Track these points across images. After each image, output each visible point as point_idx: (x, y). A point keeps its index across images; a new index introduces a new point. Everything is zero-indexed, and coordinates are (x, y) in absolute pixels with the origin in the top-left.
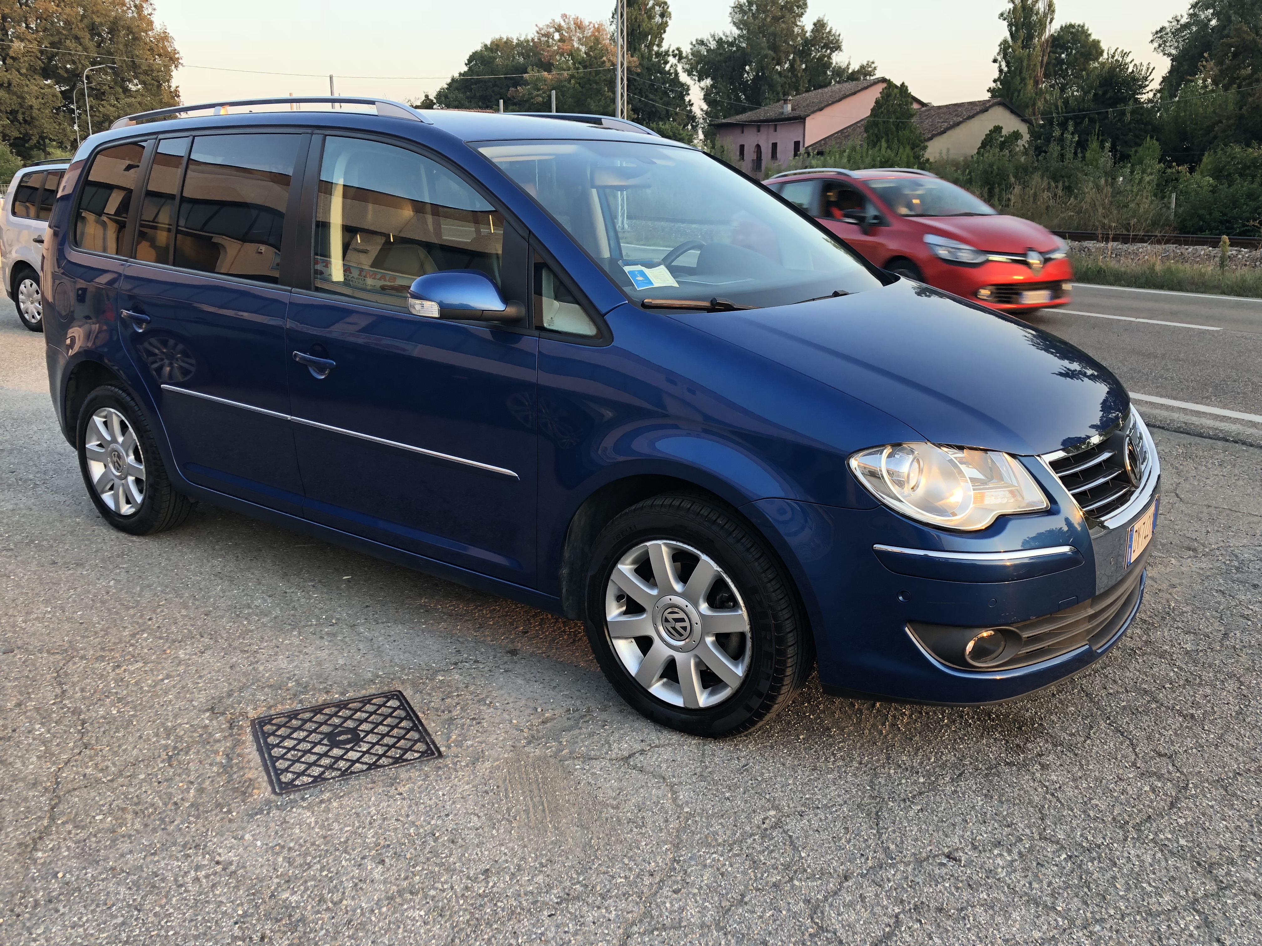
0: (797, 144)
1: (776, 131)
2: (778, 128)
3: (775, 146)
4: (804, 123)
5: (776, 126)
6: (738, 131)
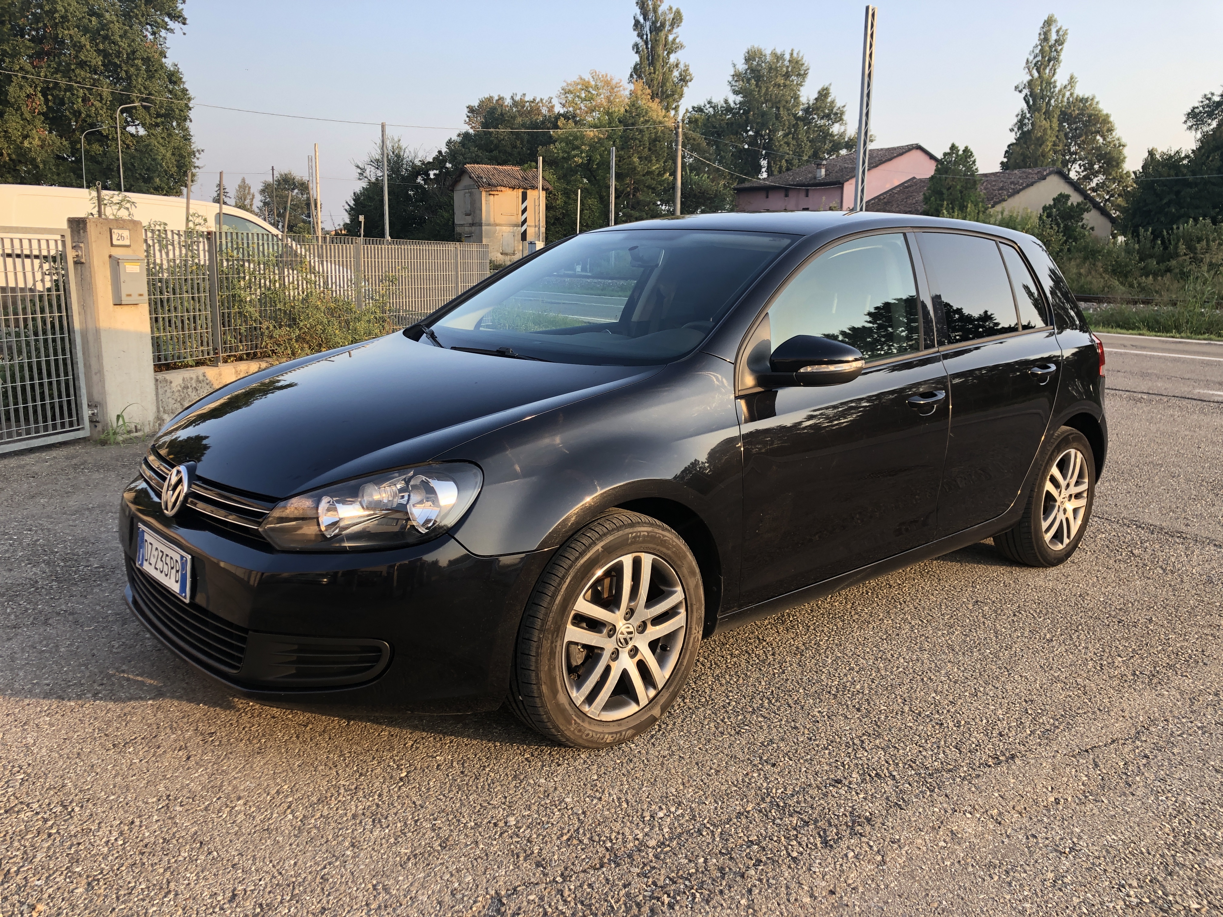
1: (807, 196)
2: (810, 194)
4: (842, 188)
5: (807, 191)
6: (763, 195)
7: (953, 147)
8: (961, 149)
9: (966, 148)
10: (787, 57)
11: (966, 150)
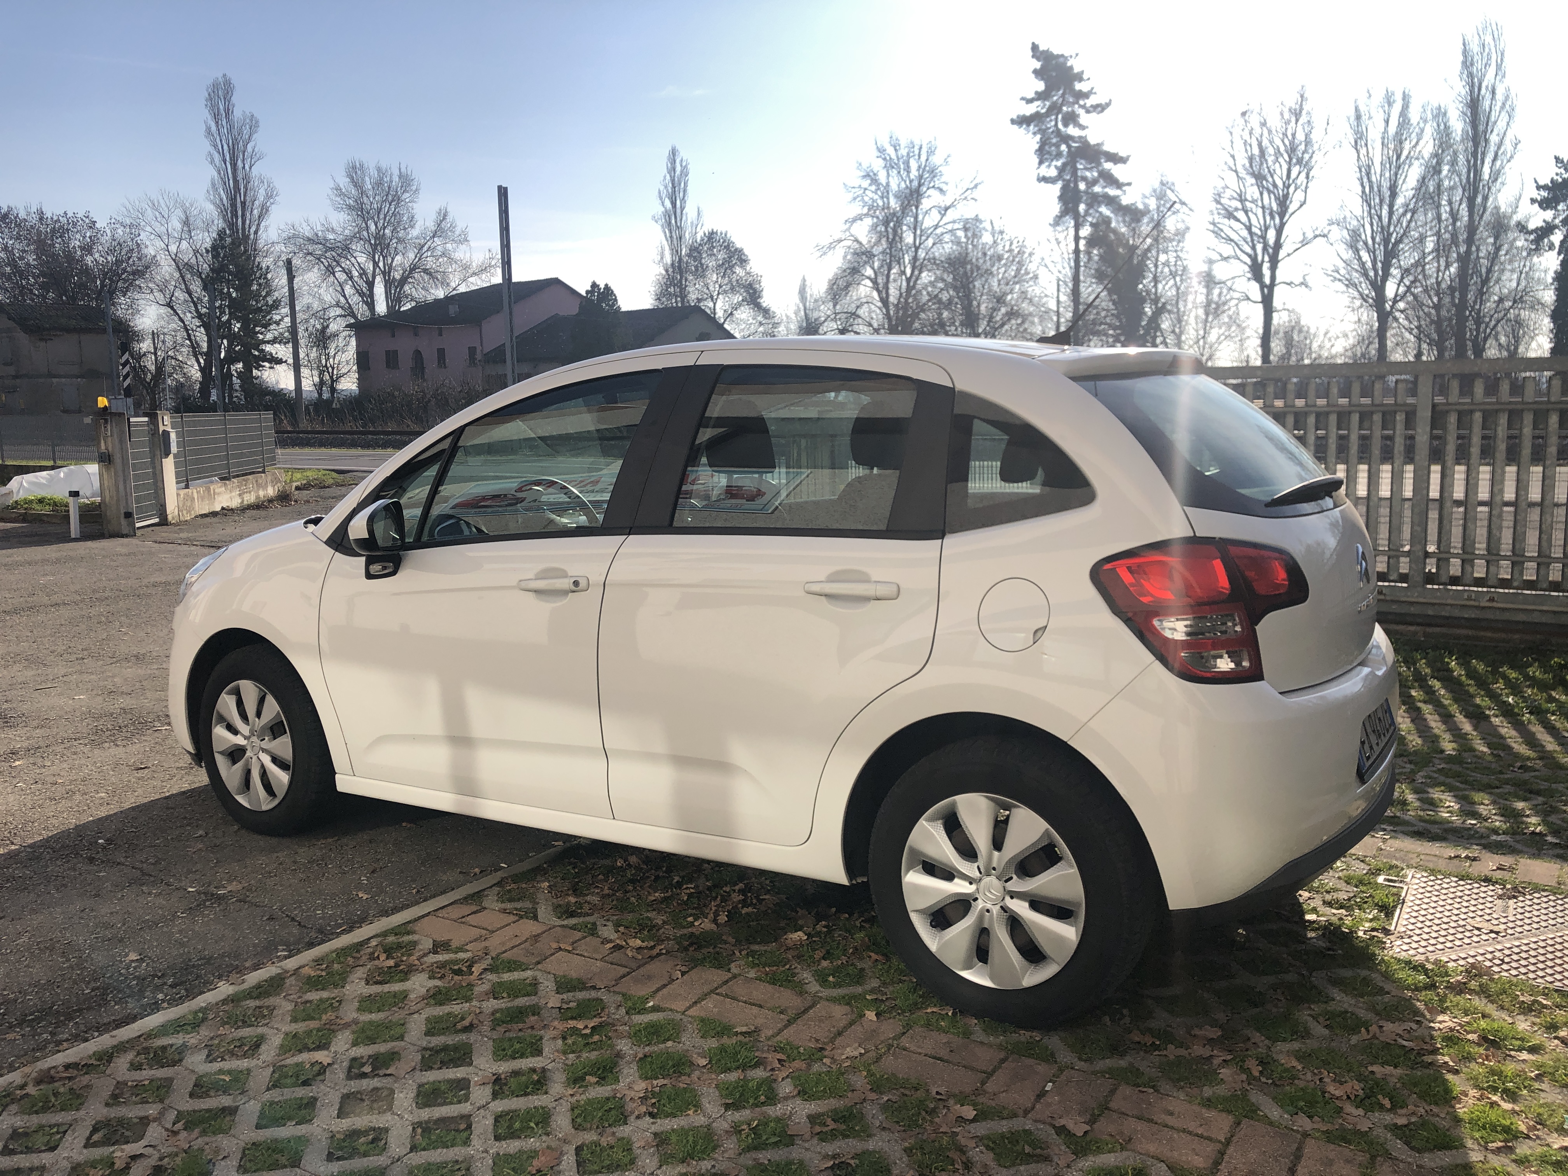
0: (472, 351)
1: (440, 335)
2: (444, 332)
3: (441, 353)
4: (480, 326)
5: (440, 329)
6: (386, 334)
7: (594, 285)
8: (602, 286)
9: (606, 285)
10: (396, 173)
11: (607, 287)
